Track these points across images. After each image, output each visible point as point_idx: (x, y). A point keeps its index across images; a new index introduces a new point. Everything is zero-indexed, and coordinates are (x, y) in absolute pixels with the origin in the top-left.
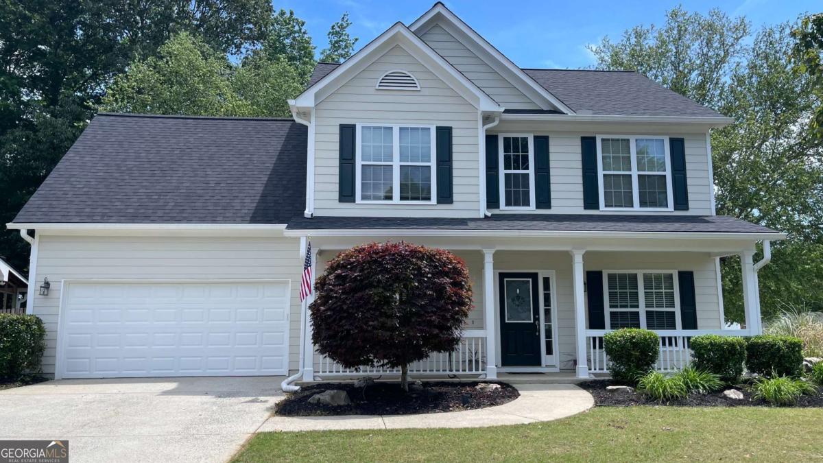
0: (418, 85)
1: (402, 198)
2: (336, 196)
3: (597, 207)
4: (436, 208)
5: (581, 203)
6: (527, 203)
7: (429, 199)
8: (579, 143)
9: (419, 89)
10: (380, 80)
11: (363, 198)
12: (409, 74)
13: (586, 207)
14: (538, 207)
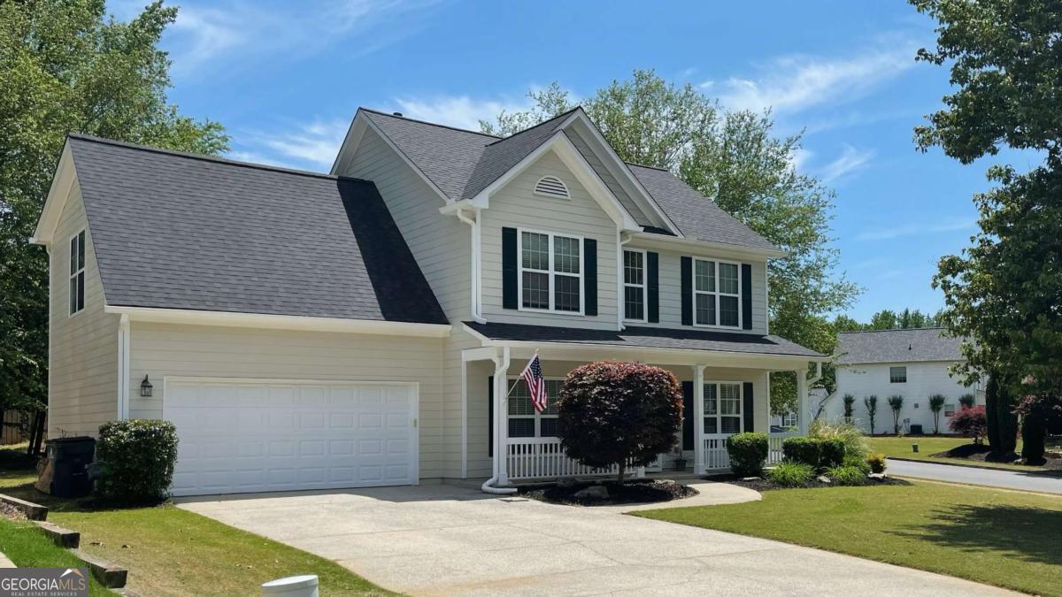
0: (568, 194)
1: (557, 308)
2: (500, 302)
3: (691, 324)
4: (582, 319)
5: (680, 319)
6: (641, 317)
7: (577, 309)
8: (679, 262)
9: (569, 198)
10: (537, 185)
11: (525, 305)
12: (561, 181)
13: (683, 323)
14: (649, 321)
